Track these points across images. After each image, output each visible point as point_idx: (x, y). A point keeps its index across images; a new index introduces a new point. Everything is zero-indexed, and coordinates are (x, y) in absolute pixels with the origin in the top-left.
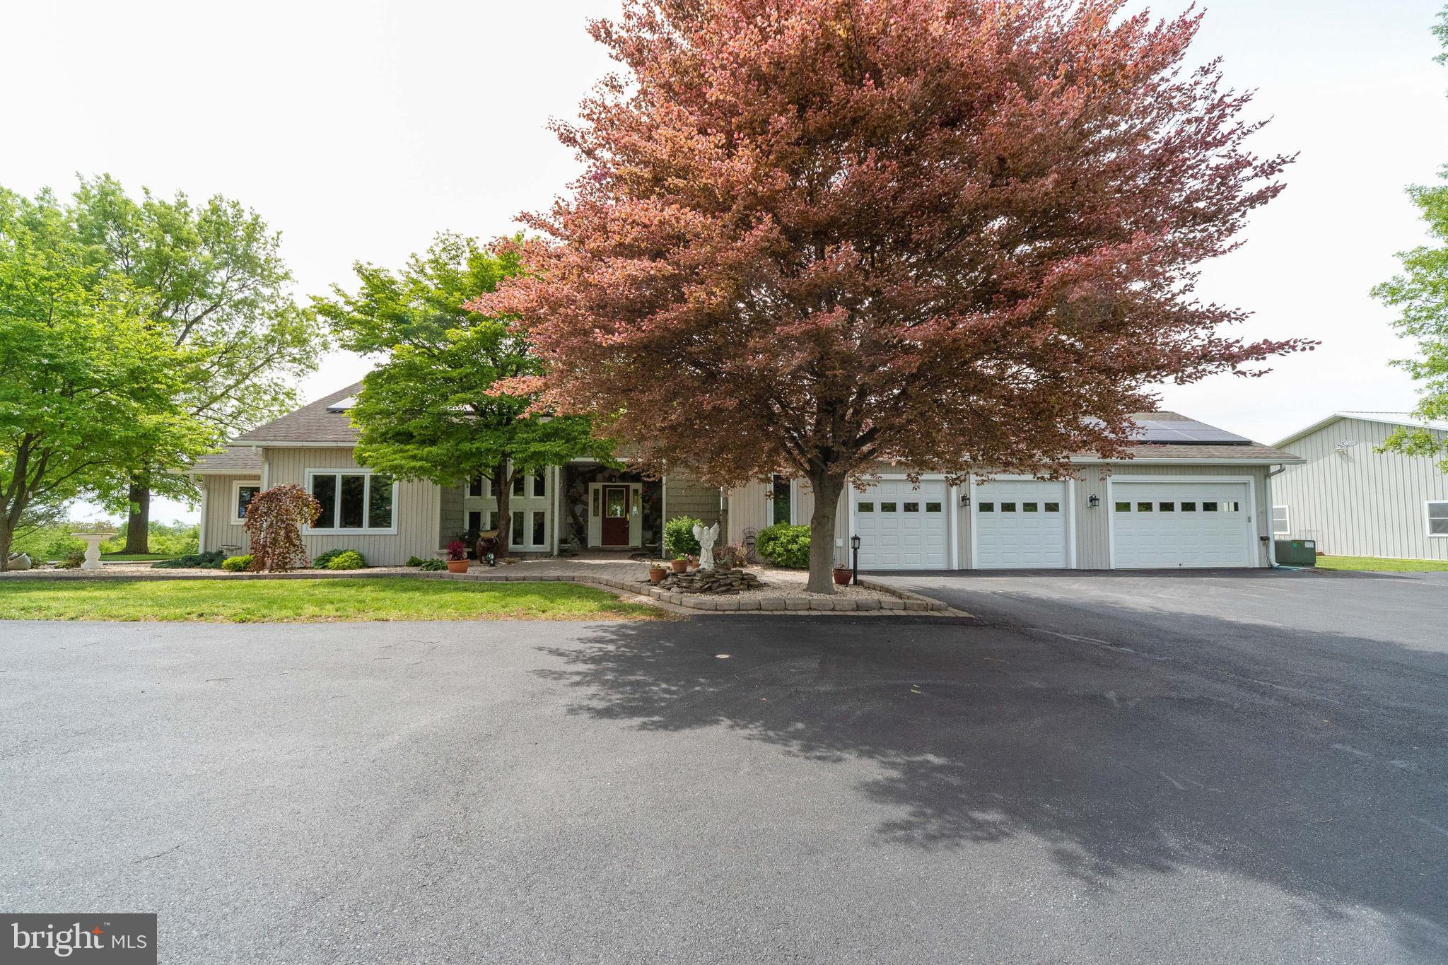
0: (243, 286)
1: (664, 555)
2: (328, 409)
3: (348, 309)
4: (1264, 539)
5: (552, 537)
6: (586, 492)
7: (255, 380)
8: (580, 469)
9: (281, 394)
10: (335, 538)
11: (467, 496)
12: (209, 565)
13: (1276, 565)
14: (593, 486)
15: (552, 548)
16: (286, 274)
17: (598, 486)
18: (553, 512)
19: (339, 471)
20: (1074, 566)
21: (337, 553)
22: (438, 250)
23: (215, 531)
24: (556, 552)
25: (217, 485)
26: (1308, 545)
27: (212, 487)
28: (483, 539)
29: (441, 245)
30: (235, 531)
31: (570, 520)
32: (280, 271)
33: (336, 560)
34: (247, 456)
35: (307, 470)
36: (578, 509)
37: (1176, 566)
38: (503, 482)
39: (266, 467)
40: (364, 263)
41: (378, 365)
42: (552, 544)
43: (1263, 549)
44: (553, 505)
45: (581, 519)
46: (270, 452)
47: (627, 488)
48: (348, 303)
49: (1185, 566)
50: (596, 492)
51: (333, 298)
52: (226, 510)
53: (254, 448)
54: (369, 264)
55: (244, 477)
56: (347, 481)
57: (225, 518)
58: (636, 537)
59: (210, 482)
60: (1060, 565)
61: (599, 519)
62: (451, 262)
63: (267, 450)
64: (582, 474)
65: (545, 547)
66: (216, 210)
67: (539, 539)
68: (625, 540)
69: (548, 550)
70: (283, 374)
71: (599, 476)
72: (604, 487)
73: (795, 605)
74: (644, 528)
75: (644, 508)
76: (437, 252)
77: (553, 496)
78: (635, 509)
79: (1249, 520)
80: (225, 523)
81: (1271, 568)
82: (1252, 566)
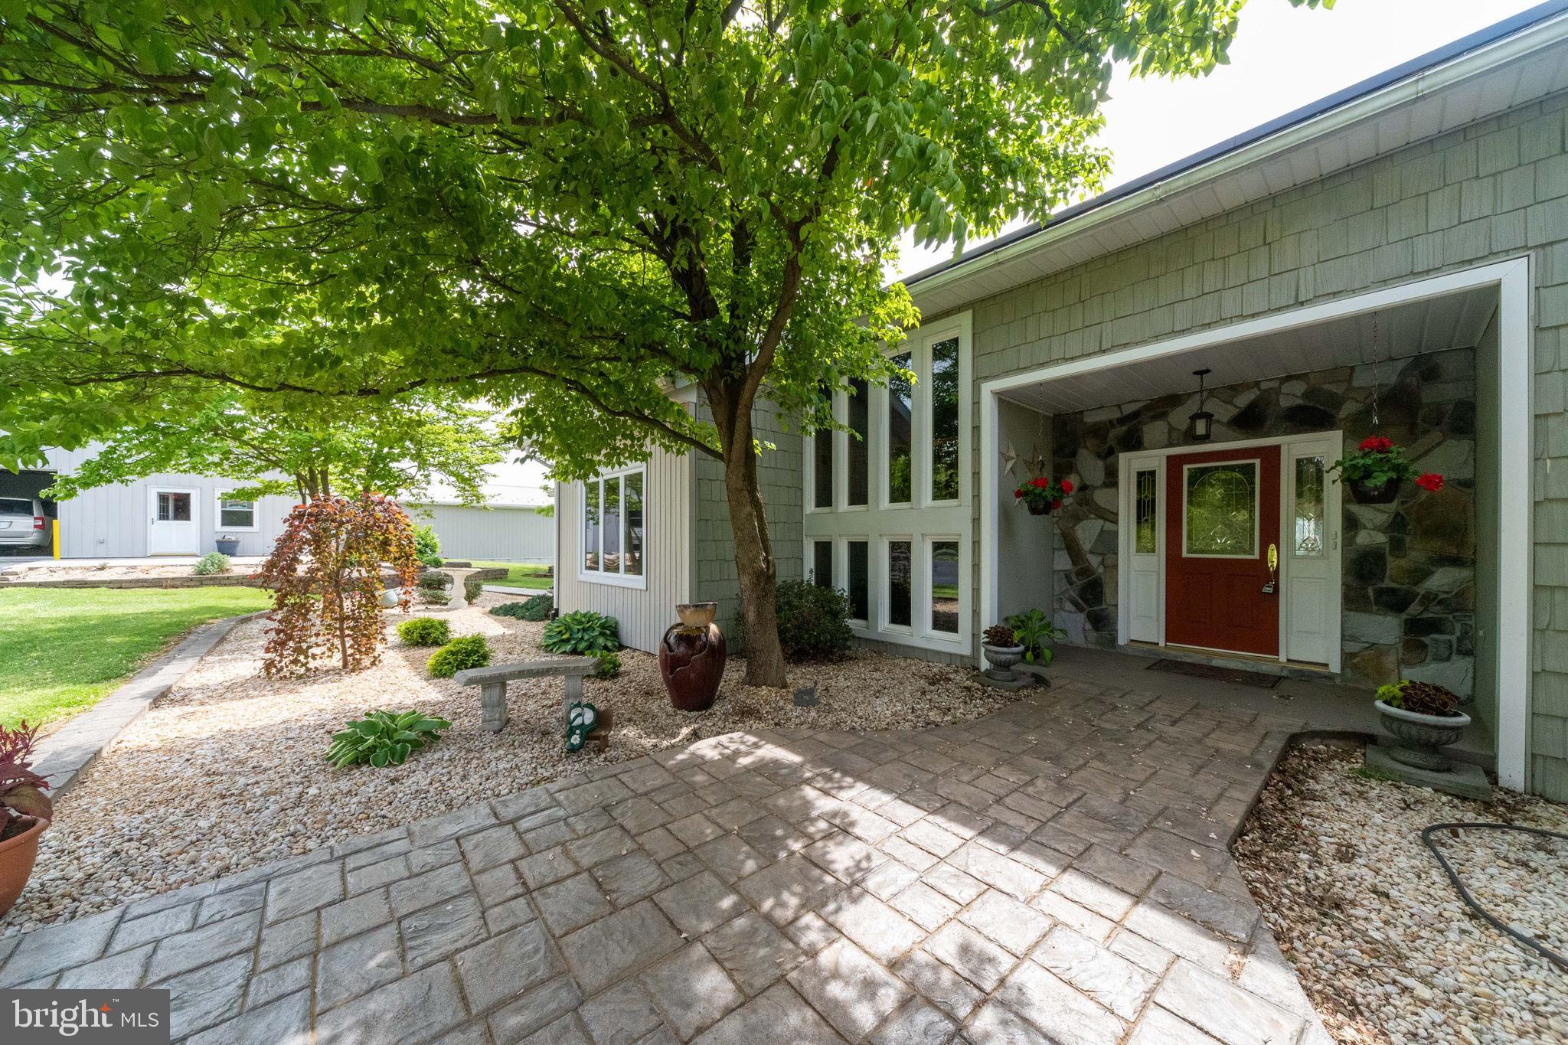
5: (976, 612)
6: (1111, 479)
8: (1090, 419)
11: (810, 507)
14: (1129, 464)
15: (975, 645)
17: (1154, 459)
18: (976, 544)
31: (1063, 562)
36: (1087, 532)
42: (975, 635)
44: (976, 521)
45: (1094, 561)
47: (1271, 456)
50: (1145, 479)
61: (1157, 562)
64: (1099, 431)
65: (960, 641)
71: (1153, 430)
72: (1174, 462)
74: (1352, 600)
75: (1351, 524)
77: (977, 497)
78: (1304, 530)
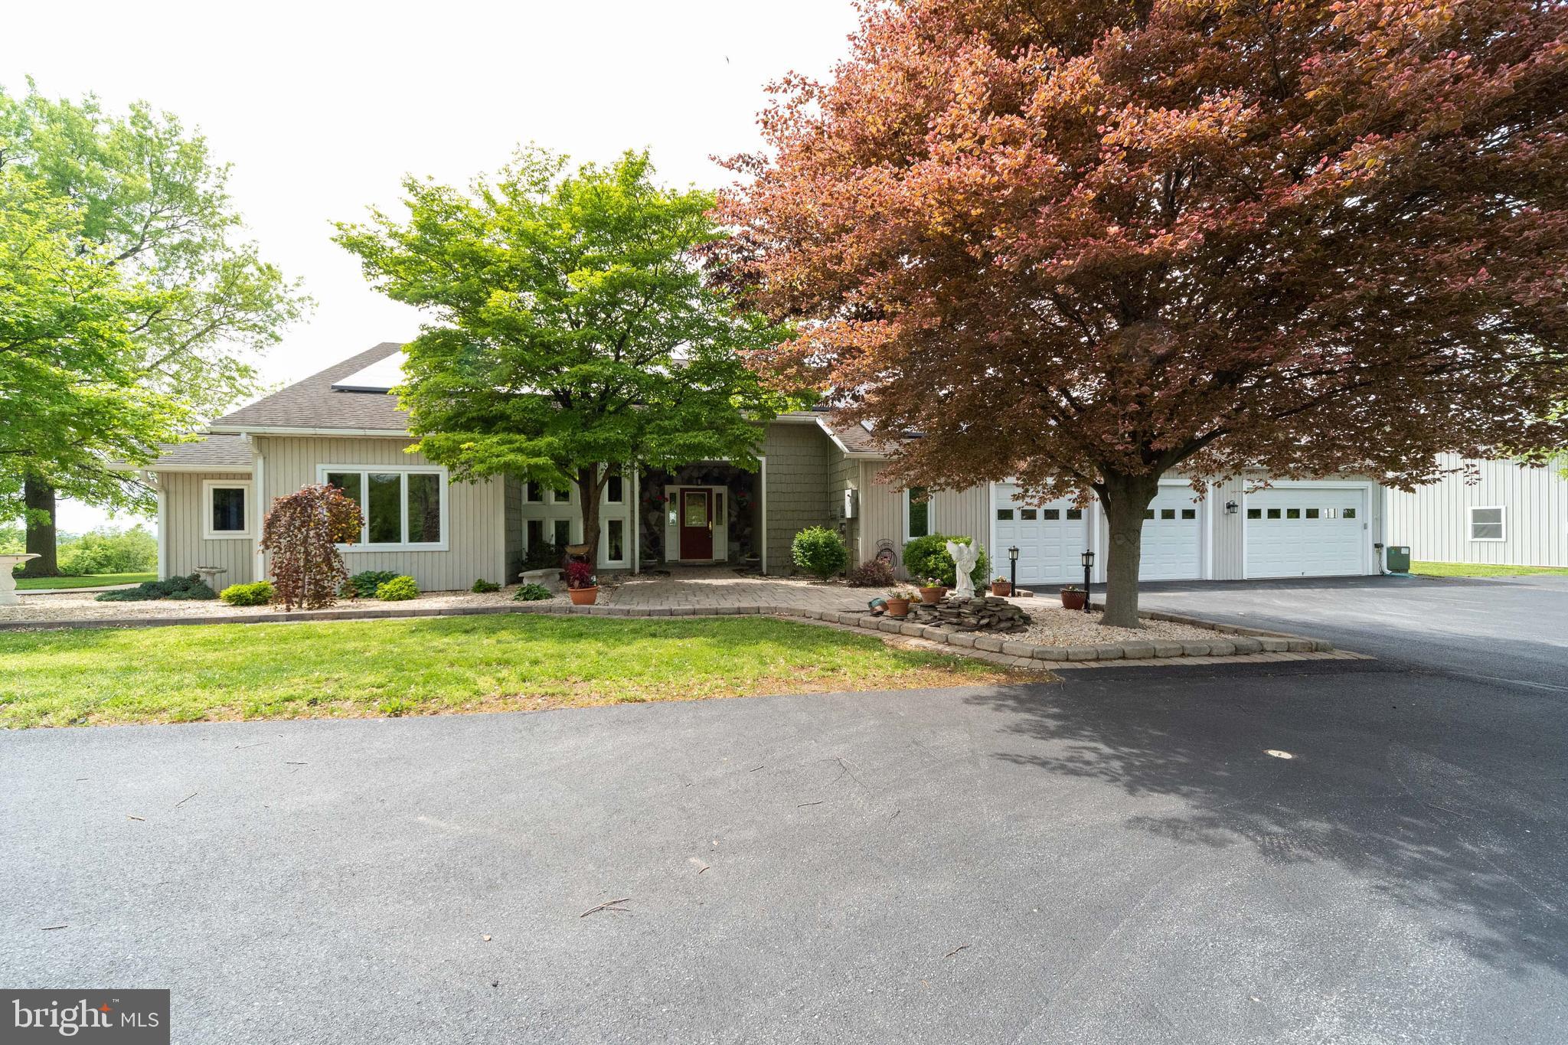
0: (173, 227)
1: (764, 570)
2: (333, 387)
3: (391, 243)
4: (1378, 546)
5: (633, 550)
7: (196, 352)
8: (658, 469)
9: (234, 372)
10: (364, 556)
11: (525, 500)
12: (184, 595)
13: (1388, 572)
14: (670, 490)
15: (633, 563)
16: (237, 218)
17: (676, 488)
18: (633, 521)
19: (366, 469)
20: (1210, 577)
21: (387, 578)
22: (516, 169)
23: (180, 548)
24: (637, 570)
25: (180, 488)
26: (1404, 551)
27: (172, 488)
28: (572, 556)
29: (522, 164)
30: (210, 547)
31: (643, 530)
32: (226, 213)
33: (387, 587)
34: (220, 447)
35: (319, 467)
36: (653, 517)
37: (1298, 574)
38: (592, 484)
39: (260, 462)
40: (421, 179)
41: (423, 327)
42: (633, 559)
43: (1377, 557)
44: (633, 512)
45: (656, 529)
46: (265, 443)
47: (710, 491)
48: (393, 235)
49: (1308, 574)
50: (674, 496)
51: (371, 227)
52: (195, 520)
53: (243, 436)
54: (431, 178)
55: (220, 476)
56: (375, 484)
57: (195, 528)
58: (721, 547)
59: (169, 481)
60: (1194, 576)
61: (677, 528)
62: (533, 189)
63: (260, 440)
64: (659, 475)
65: (623, 564)
66: (139, 118)
67: (617, 555)
68: (708, 552)
69: (629, 566)
70: (236, 346)
71: (677, 478)
72: (683, 491)
73: (1167, 650)
74: (731, 539)
75: (729, 515)
76: (514, 173)
77: (633, 502)
79: (1365, 526)
80: (195, 538)
81: (1383, 575)
82: (1365, 574)
